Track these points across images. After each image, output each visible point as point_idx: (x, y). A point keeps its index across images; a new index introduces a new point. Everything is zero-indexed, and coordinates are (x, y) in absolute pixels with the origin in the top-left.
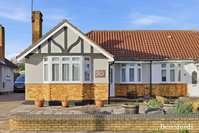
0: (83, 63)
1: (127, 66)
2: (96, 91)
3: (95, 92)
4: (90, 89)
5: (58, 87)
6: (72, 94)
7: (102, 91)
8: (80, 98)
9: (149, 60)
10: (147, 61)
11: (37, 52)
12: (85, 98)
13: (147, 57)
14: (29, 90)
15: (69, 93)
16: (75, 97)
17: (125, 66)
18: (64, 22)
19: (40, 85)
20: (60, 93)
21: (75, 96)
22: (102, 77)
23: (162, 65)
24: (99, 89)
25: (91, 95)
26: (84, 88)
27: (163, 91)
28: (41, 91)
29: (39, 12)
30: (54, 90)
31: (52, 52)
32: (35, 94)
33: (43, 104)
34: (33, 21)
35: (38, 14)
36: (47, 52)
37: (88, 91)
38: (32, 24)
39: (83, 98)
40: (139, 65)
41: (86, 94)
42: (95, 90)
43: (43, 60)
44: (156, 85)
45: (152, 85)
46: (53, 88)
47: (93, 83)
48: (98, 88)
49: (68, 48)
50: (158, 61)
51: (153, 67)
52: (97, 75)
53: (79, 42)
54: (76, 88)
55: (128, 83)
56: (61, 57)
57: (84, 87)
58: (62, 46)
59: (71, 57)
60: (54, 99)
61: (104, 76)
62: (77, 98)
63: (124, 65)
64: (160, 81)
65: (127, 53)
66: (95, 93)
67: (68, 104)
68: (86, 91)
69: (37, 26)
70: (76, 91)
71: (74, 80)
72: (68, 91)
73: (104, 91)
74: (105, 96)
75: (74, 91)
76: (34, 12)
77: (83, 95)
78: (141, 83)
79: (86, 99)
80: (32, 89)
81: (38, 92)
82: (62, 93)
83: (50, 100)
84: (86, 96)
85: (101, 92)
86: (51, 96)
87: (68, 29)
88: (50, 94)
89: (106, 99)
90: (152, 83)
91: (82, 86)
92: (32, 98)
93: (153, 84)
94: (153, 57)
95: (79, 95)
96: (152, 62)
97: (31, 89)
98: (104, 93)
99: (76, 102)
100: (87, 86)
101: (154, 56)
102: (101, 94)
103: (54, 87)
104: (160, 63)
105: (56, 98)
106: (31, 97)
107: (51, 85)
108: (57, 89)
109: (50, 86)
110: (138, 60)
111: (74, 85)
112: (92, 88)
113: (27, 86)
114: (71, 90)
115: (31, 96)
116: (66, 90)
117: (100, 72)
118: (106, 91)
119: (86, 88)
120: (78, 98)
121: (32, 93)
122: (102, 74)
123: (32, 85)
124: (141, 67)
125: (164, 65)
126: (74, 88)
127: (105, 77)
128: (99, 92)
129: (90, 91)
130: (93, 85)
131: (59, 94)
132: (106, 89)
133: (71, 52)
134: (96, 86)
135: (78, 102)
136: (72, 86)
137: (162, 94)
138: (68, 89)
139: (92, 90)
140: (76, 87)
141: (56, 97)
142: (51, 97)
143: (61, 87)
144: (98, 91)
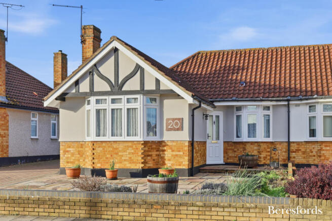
0: (143, 107)
1: (244, 110)
2: (168, 154)
3: (166, 156)
4: (157, 151)
5: (105, 147)
6: (127, 158)
7: (177, 153)
8: (138, 165)
9: (286, 98)
10: (280, 101)
11: (74, 91)
12: (148, 165)
13: (283, 94)
14: (65, 152)
15: (122, 156)
16: (130, 163)
17: (241, 110)
18: (112, 39)
19: (81, 143)
20: (108, 156)
21: (131, 161)
22: (178, 129)
23: (310, 107)
24: (173, 151)
25: (160, 160)
26: (146, 149)
27: (310, 154)
28: (84, 154)
29: (92, 27)
30: (98, 151)
31: (95, 90)
32: (74, 158)
33: (79, 173)
34: (83, 42)
35: (91, 30)
36: (88, 91)
37: (154, 153)
38: (83, 46)
39: (143, 165)
40: (268, 108)
41: (149, 158)
42: (166, 153)
43: (85, 104)
44: (298, 143)
45: (292, 144)
46: (97, 149)
47: (163, 140)
48: (171, 148)
49: (120, 82)
50: (301, 100)
51: (293, 110)
52: (169, 127)
53: (137, 72)
54: (133, 149)
55: (245, 140)
56: (109, 98)
57: (145, 147)
58: (111, 80)
59: (124, 98)
60: (98, 166)
61: (181, 128)
62: (134, 165)
63: (239, 108)
64: (306, 137)
65: (248, 88)
66: (166, 158)
67: (116, 175)
68: (150, 153)
69: (89, 49)
70: (133, 153)
71: (130, 136)
72: (120, 154)
73: (181, 153)
74: (182, 162)
75: (129, 153)
76: (84, 28)
77: (143, 161)
78: (270, 140)
79: (150, 167)
80: (70, 149)
81: (79, 154)
82: (111, 156)
83: (92, 168)
84: (150, 163)
85: (177, 155)
86: (94, 161)
87: (119, 52)
88: (93, 159)
89: (184, 167)
90: (291, 140)
91: (142, 144)
92: (69, 164)
93: (294, 142)
94: (293, 94)
95: (137, 160)
96: (291, 102)
97: (68, 149)
98: (180, 156)
99: (132, 171)
100: (151, 146)
101: (296, 92)
102: (176, 158)
103: (99, 147)
104: (307, 104)
105: (101, 165)
106: (68, 162)
107: (95, 144)
108: (104, 149)
109: (93, 145)
110: (261, 100)
111: (130, 144)
112: (161, 148)
113: (63, 145)
114: (124, 152)
115: (69, 160)
116: (116, 151)
117: (173, 122)
118: (184, 153)
119: (149, 149)
120: (136, 165)
121: (70, 156)
122: (177, 124)
123: (70, 144)
124: (270, 112)
125: (312, 108)
126: (130, 149)
127: (182, 130)
128: (172, 155)
129: (158, 153)
130: (163, 144)
131: (107, 158)
132: (185, 151)
133: (124, 89)
134: (167, 145)
135: (134, 171)
136: (126, 144)
137: (310, 160)
138: (121, 149)
139: (161, 153)
140: (132, 147)
141: (101, 163)
142: (93, 163)
143: (109, 147)
144: (171, 153)
